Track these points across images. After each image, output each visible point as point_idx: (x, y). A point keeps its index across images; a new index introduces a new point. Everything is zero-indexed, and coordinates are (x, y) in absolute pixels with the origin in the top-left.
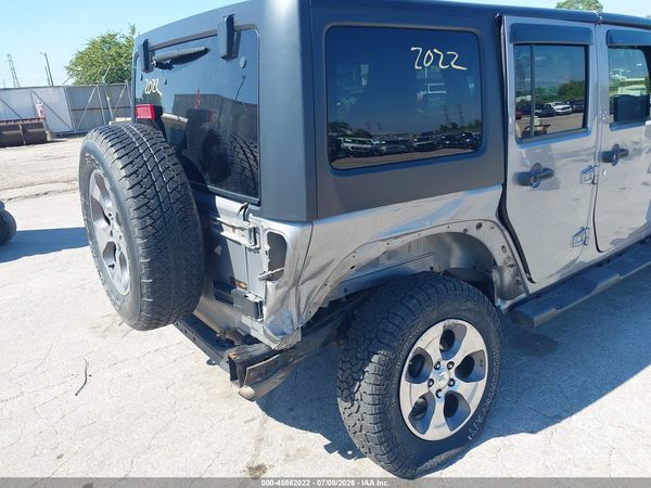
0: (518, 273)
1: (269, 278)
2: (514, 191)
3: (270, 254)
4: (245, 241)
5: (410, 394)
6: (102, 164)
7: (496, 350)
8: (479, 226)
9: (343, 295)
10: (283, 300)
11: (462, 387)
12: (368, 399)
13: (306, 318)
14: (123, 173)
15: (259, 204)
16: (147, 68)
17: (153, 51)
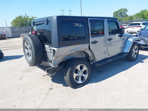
0: (93, 58)
1: (53, 56)
2: (91, 45)
3: (53, 53)
4: (49, 51)
5: (75, 75)
6: (28, 40)
7: (89, 70)
8: (86, 50)
9: (65, 61)
10: (55, 60)
11: (84, 75)
12: (68, 75)
13: (59, 63)
14: (31, 41)
15: (51, 45)
16: (34, 25)
17: (35, 23)
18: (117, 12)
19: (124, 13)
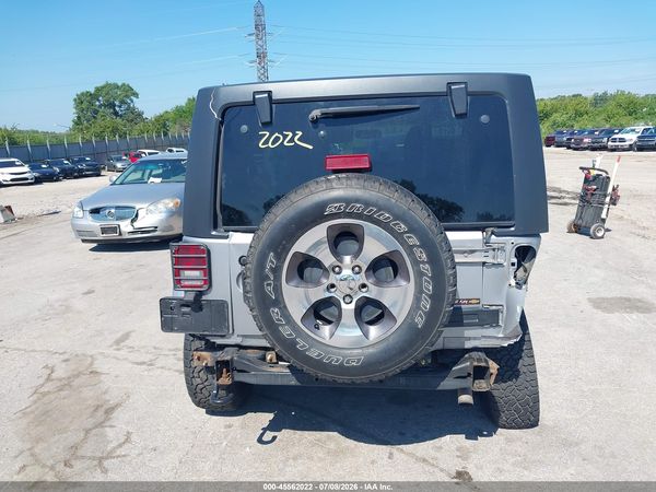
18: (93, 96)
19: (123, 102)
